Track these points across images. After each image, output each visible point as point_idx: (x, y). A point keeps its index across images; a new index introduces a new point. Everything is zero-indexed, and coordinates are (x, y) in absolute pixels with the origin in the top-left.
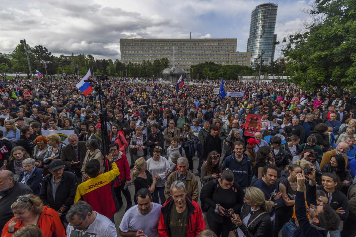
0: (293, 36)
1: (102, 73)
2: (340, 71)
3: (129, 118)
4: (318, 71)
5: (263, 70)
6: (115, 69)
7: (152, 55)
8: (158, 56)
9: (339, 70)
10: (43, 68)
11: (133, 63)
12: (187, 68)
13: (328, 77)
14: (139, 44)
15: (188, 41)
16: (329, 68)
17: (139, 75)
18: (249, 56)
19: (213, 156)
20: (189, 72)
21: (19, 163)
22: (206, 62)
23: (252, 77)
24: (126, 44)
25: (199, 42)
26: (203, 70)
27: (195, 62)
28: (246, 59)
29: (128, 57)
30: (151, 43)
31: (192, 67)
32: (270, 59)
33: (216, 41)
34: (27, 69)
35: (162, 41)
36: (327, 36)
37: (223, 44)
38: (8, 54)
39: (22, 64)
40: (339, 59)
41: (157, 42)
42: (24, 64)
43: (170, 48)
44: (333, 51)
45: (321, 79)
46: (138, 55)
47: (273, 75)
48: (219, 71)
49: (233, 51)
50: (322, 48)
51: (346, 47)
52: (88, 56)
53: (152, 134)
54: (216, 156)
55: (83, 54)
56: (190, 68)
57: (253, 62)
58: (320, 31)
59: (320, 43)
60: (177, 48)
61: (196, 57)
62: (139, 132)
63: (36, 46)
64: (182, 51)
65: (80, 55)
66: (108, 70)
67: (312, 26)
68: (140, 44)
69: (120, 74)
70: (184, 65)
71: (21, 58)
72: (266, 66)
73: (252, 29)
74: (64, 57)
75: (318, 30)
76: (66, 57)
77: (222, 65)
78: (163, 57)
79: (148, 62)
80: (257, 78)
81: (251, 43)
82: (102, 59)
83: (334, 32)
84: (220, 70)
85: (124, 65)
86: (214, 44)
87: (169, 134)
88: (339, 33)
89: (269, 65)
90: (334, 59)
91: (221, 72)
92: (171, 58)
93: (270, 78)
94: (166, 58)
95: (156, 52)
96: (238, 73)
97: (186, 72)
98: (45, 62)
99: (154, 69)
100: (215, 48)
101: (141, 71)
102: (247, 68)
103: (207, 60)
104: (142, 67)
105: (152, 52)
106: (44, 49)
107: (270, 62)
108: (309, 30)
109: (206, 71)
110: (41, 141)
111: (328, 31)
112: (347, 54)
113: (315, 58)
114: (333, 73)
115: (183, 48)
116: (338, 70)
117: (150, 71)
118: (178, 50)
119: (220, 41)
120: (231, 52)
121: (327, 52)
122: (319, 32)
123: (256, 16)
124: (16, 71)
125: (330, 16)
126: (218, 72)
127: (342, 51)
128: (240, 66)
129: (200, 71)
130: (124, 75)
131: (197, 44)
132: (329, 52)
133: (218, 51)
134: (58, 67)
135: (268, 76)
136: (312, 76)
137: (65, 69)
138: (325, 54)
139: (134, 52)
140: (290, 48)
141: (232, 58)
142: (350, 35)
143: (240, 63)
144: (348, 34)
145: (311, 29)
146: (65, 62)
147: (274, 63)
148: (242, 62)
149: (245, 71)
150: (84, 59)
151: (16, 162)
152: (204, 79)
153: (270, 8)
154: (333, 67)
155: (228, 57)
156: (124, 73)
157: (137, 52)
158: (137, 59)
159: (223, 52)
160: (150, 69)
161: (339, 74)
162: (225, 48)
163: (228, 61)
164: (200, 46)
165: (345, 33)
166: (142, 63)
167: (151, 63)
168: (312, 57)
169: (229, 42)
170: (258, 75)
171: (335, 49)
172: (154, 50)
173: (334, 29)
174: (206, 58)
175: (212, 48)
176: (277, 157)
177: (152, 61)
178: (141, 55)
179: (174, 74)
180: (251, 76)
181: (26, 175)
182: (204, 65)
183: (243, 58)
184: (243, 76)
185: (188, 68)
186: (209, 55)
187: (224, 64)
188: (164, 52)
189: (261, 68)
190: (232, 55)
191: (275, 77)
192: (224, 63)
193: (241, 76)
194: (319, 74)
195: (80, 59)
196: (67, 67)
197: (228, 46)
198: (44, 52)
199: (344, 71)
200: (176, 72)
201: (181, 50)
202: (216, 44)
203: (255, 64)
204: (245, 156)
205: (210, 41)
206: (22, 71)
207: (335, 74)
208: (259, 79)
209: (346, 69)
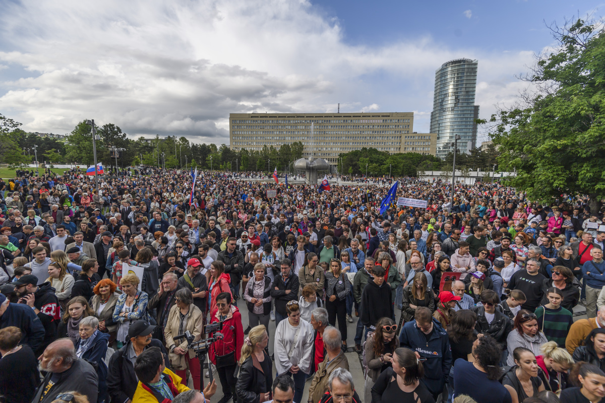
0: (506, 113)
1: (199, 164)
2: (592, 171)
3: (243, 246)
4: (554, 171)
5: (459, 161)
6: (220, 158)
7: (278, 138)
8: (287, 138)
9: (589, 169)
10: (112, 158)
11: (248, 149)
12: (332, 158)
13: (571, 181)
14: (259, 122)
15: (335, 117)
16: (572, 166)
17: (257, 169)
18: (433, 139)
19: (385, 327)
20: (337, 164)
21: (75, 324)
22: (364, 149)
23: (441, 172)
24: (238, 121)
25: (352, 118)
26: (358, 161)
27: (346, 148)
28: (430, 143)
29: (241, 141)
30: (277, 120)
31: (341, 155)
32: (469, 144)
33: (379, 116)
34: (87, 159)
35: (294, 117)
36: (563, 116)
37: (391, 120)
38: (63, 136)
39: (81, 150)
40: (587, 152)
41: (286, 119)
42: (84, 151)
43: (305, 126)
44: (577, 140)
45: (560, 184)
46: (256, 137)
47: (477, 171)
48: (384, 162)
49: (408, 131)
50: (556, 135)
51: (597, 134)
52: (180, 140)
53: (280, 277)
54: (391, 327)
55: (174, 136)
56: (338, 157)
57: (442, 148)
58: (550, 108)
59: (551, 126)
60: (318, 127)
61: (347, 141)
62: (260, 273)
63: (105, 125)
64: (325, 132)
65: (169, 137)
66: (209, 160)
67: (536, 100)
68: (261, 121)
69: (228, 166)
70: (328, 152)
71: (81, 142)
72: (464, 154)
73: (438, 98)
74: (145, 140)
75: (547, 105)
76: (147, 140)
77: (390, 152)
78: (295, 141)
79: (271, 148)
80: (449, 174)
81: (437, 119)
82: (201, 144)
83: (573, 111)
84: (388, 161)
85: (235, 152)
86: (376, 121)
87: (307, 277)
88: (583, 112)
89: (470, 153)
90: (579, 153)
91: (389, 163)
92: (308, 142)
93: (471, 175)
94: (300, 143)
95: (285, 133)
96: (417, 166)
97: (332, 164)
98: (116, 149)
99: (280, 158)
100: (378, 126)
101: (260, 162)
102: (431, 158)
103: (365, 146)
104: (262, 155)
105: (278, 133)
106: (116, 130)
107: (471, 149)
108: (532, 105)
109: (364, 162)
110: (106, 287)
111: (564, 108)
112: (601, 145)
113: (547, 149)
114: (580, 174)
115: (327, 126)
116: (587, 170)
117: (274, 161)
118: (319, 130)
119: (386, 116)
120: (403, 132)
121: (565, 142)
122: (548, 110)
123: (443, 78)
124: (70, 161)
125: (565, 84)
126: (384, 164)
127: (592, 140)
128: (418, 154)
129: (354, 163)
130: (234, 169)
131: (350, 122)
132: (570, 141)
133: (383, 132)
134: (134, 155)
135: (467, 171)
136: (543, 178)
137: (143, 159)
138: (563, 144)
139: (250, 133)
140: (502, 132)
141: (405, 142)
142: (602, 116)
143: (420, 151)
144: (598, 115)
145: (536, 104)
146: (145, 148)
147: (477, 150)
148: (423, 148)
149: (429, 162)
150: (174, 143)
151: (70, 322)
152: (361, 174)
153: (466, 66)
154: (579, 165)
155: (399, 141)
156: (234, 164)
157: (254, 133)
158: (255, 143)
159: (391, 133)
160: (274, 159)
161: (590, 176)
162: (394, 127)
163: (399, 147)
164: (353, 124)
165: (593, 113)
166: (262, 149)
167: (275, 150)
168: (541, 148)
169: (400, 118)
170: (451, 170)
171: (579, 136)
172: (281, 130)
173: (574, 105)
174: (363, 143)
175: (373, 126)
176: (493, 327)
177: (278, 146)
178: (261, 137)
179: (312, 168)
180: (439, 170)
181: (82, 344)
182: (361, 152)
183: (424, 142)
184: (426, 170)
185: (335, 158)
186: (368, 138)
187: (392, 151)
188: (296, 133)
189: (456, 159)
190: (406, 137)
191: (481, 174)
192: (392, 149)
193: (423, 171)
194: (556, 177)
195: (168, 144)
196: (147, 156)
197: (398, 124)
198: (116, 133)
199: (598, 172)
200: (316, 164)
201: (324, 130)
202: (380, 121)
203: (445, 151)
204: (437, 326)
205: (369, 116)
206: (79, 161)
207: (583, 176)
208: (454, 177)
209: (602, 168)
